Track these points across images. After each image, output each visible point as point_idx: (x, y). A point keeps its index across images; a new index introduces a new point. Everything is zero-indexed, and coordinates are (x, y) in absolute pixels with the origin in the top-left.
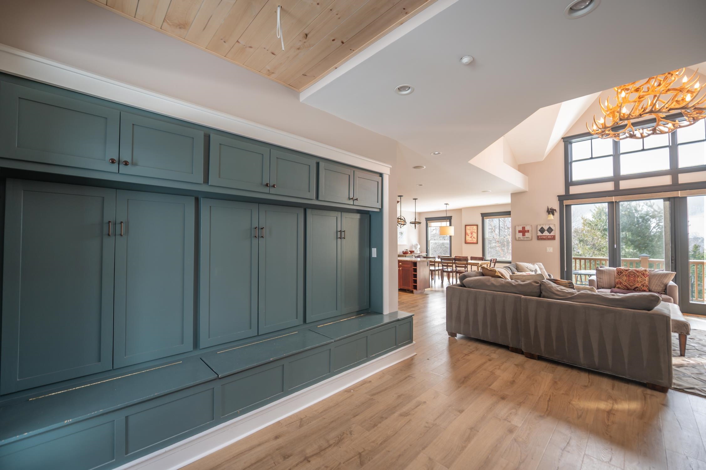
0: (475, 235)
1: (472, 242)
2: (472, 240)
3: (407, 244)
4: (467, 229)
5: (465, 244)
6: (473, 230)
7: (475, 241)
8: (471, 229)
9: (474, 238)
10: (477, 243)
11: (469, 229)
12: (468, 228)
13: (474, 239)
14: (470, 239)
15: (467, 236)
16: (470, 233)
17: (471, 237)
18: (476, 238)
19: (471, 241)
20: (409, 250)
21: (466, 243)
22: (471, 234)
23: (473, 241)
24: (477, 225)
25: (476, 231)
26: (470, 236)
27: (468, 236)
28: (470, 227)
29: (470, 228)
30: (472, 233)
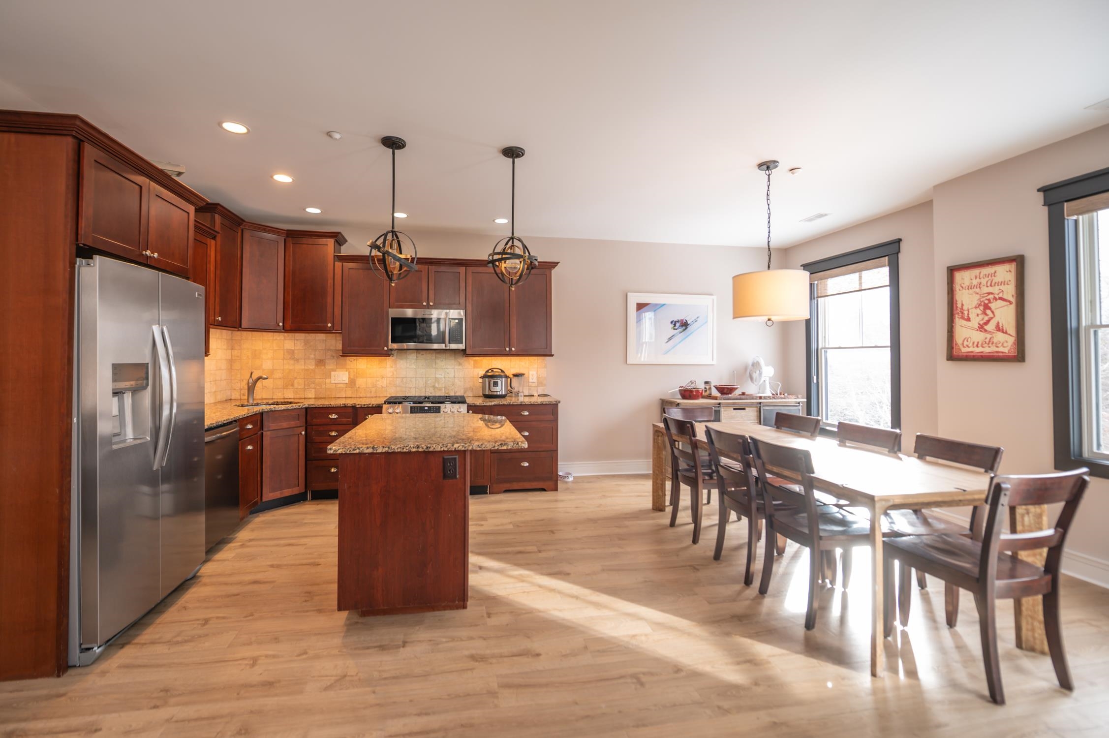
0: (1005, 315)
1: (987, 350)
2: (990, 342)
3: (714, 363)
4: (957, 287)
5: (950, 362)
6: (995, 290)
7: (1006, 343)
8: (979, 285)
9: (999, 328)
10: (1019, 356)
11: (970, 287)
12: (967, 282)
13: (999, 337)
14: (979, 337)
15: (959, 322)
16: (975, 302)
17: (981, 328)
18: (1012, 330)
19: (980, 349)
20: (715, 382)
21: (953, 356)
22: (979, 311)
23: (993, 349)
24: (1019, 261)
25: (1010, 291)
26: (975, 321)
27: (964, 322)
28: (976, 272)
29: (975, 282)
30: (987, 307)
